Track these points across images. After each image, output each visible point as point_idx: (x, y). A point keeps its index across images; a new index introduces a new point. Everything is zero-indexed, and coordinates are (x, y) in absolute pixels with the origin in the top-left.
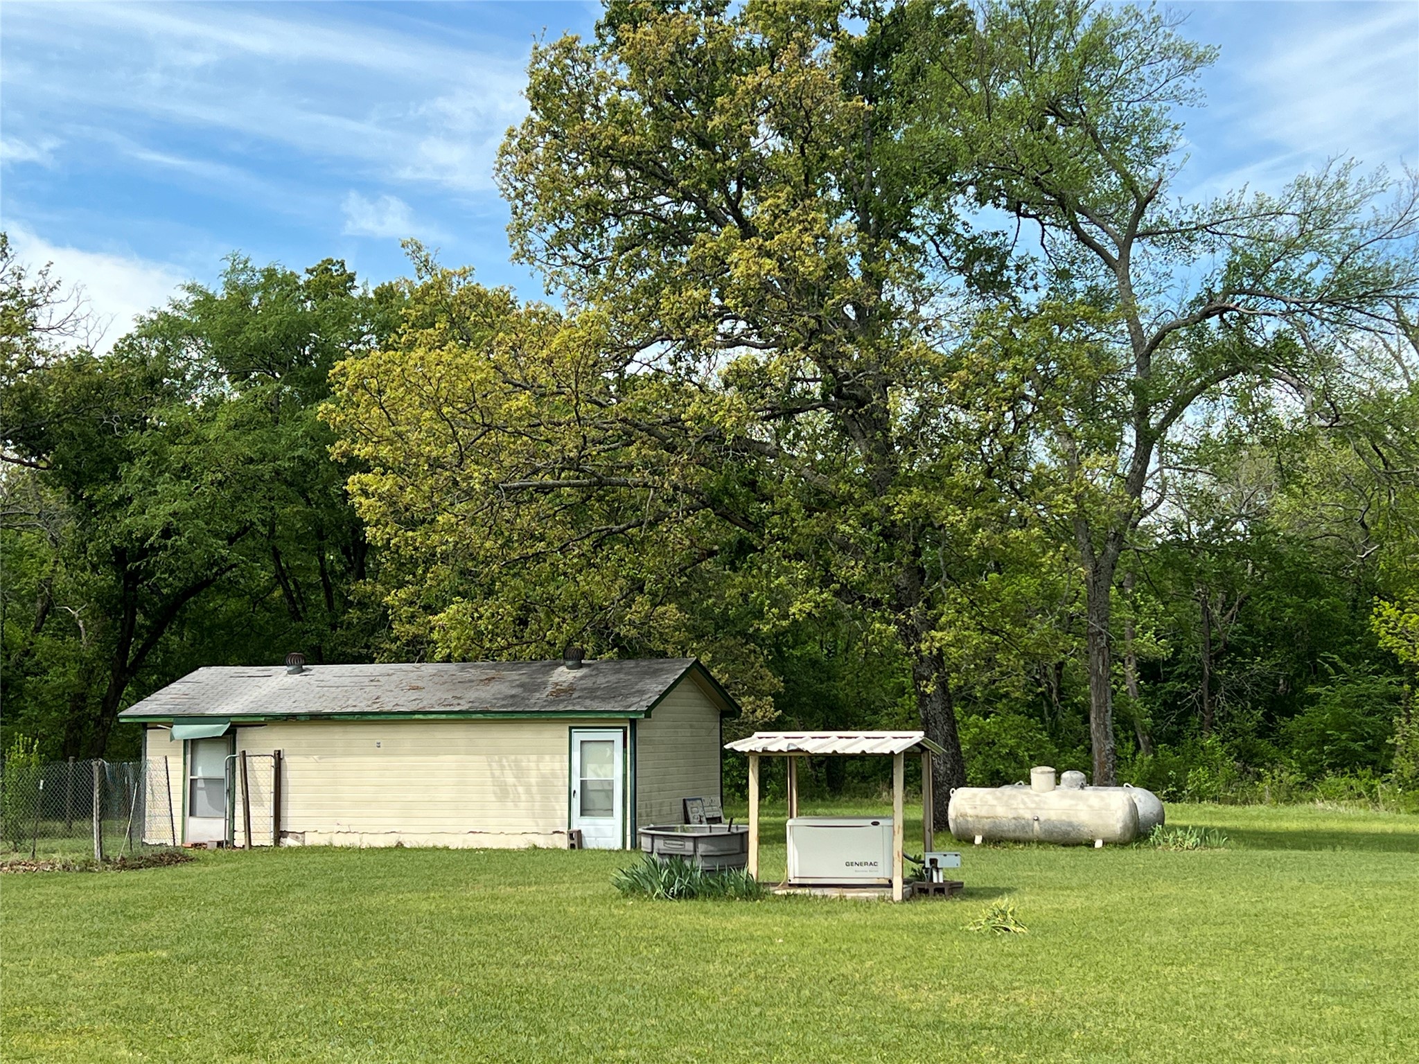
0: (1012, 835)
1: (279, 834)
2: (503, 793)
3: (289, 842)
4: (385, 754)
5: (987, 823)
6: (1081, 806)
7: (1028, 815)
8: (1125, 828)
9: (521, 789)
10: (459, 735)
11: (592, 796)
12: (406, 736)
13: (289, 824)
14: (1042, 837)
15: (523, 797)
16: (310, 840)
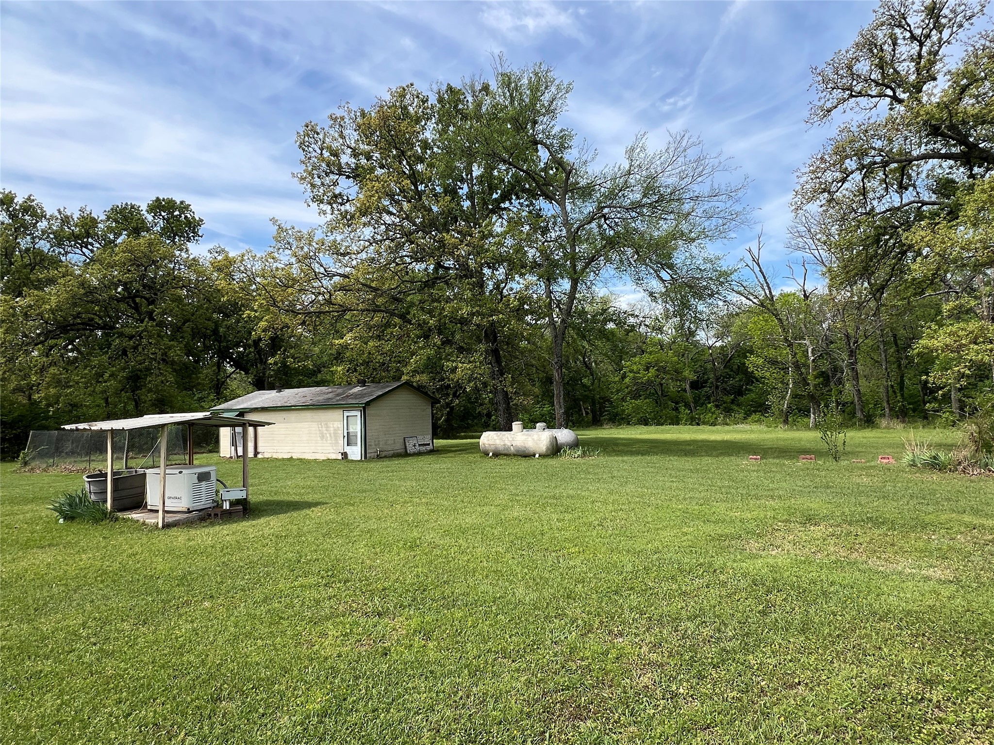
0: (503, 452)
1: (256, 453)
2: (323, 437)
3: (260, 456)
4: (287, 423)
5: (493, 447)
6: (530, 439)
7: (509, 444)
8: (548, 449)
9: (328, 435)
10: (308, 415)
11: (351, 437)
12: (292, 416)
13: (259, 450)
14: (515, 453)
15: (329, 439)
16: (267, 455)
